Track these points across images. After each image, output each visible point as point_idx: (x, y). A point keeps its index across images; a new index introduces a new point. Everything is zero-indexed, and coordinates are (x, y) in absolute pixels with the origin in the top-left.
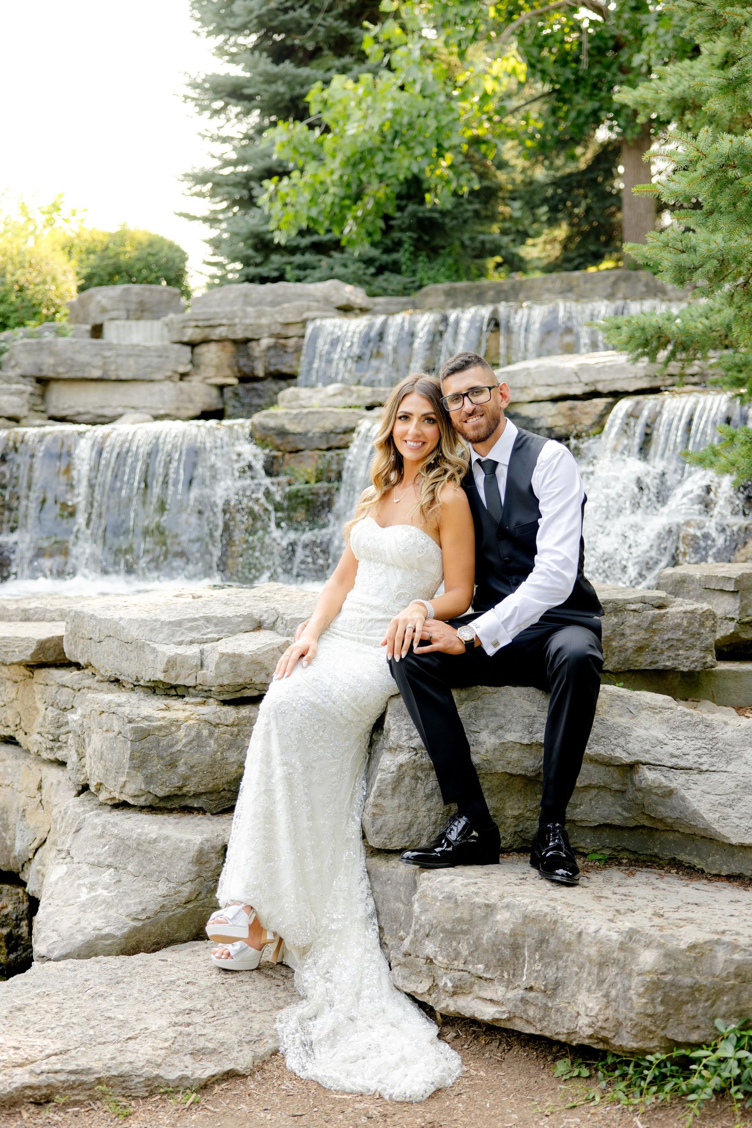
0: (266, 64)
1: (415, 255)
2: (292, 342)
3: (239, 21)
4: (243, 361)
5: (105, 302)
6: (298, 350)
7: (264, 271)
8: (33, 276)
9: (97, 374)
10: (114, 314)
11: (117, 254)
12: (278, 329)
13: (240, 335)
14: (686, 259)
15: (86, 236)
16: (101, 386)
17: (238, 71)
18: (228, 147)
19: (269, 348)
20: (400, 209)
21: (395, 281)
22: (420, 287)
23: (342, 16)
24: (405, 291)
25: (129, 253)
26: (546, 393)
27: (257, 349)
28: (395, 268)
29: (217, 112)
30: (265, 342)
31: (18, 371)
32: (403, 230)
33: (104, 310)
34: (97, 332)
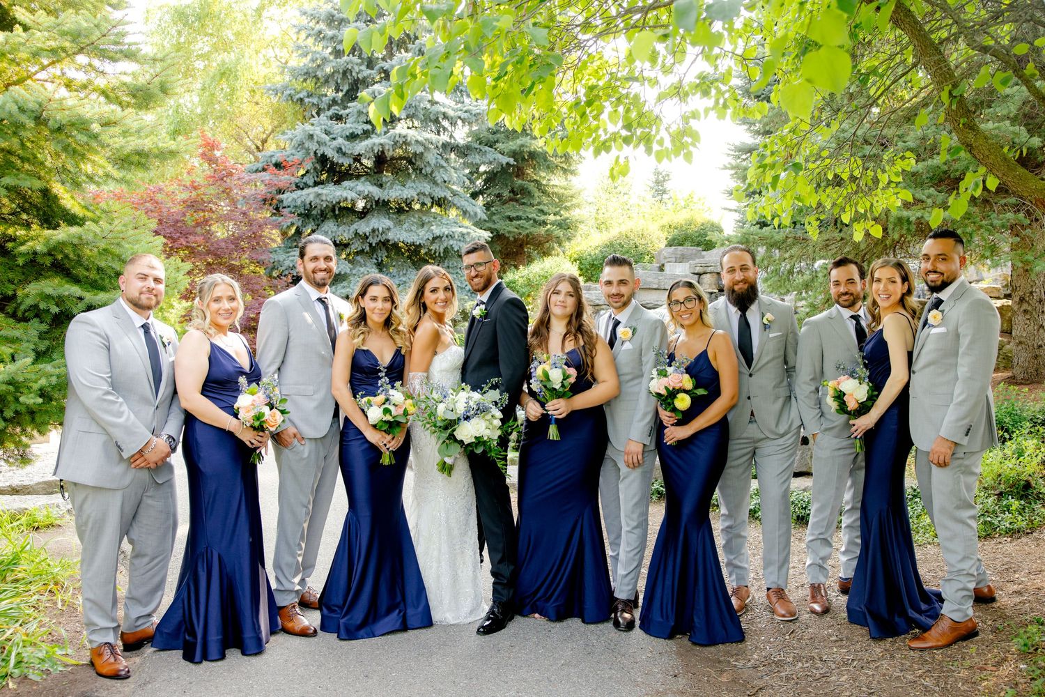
8: (643, 242)
9: (655, 286)
10: (669, 260)
11: (687, 229)
15: (676, 221)
16: (658, 291)
25: (693, 229)
33: (665, 258)
34: (661, 269)
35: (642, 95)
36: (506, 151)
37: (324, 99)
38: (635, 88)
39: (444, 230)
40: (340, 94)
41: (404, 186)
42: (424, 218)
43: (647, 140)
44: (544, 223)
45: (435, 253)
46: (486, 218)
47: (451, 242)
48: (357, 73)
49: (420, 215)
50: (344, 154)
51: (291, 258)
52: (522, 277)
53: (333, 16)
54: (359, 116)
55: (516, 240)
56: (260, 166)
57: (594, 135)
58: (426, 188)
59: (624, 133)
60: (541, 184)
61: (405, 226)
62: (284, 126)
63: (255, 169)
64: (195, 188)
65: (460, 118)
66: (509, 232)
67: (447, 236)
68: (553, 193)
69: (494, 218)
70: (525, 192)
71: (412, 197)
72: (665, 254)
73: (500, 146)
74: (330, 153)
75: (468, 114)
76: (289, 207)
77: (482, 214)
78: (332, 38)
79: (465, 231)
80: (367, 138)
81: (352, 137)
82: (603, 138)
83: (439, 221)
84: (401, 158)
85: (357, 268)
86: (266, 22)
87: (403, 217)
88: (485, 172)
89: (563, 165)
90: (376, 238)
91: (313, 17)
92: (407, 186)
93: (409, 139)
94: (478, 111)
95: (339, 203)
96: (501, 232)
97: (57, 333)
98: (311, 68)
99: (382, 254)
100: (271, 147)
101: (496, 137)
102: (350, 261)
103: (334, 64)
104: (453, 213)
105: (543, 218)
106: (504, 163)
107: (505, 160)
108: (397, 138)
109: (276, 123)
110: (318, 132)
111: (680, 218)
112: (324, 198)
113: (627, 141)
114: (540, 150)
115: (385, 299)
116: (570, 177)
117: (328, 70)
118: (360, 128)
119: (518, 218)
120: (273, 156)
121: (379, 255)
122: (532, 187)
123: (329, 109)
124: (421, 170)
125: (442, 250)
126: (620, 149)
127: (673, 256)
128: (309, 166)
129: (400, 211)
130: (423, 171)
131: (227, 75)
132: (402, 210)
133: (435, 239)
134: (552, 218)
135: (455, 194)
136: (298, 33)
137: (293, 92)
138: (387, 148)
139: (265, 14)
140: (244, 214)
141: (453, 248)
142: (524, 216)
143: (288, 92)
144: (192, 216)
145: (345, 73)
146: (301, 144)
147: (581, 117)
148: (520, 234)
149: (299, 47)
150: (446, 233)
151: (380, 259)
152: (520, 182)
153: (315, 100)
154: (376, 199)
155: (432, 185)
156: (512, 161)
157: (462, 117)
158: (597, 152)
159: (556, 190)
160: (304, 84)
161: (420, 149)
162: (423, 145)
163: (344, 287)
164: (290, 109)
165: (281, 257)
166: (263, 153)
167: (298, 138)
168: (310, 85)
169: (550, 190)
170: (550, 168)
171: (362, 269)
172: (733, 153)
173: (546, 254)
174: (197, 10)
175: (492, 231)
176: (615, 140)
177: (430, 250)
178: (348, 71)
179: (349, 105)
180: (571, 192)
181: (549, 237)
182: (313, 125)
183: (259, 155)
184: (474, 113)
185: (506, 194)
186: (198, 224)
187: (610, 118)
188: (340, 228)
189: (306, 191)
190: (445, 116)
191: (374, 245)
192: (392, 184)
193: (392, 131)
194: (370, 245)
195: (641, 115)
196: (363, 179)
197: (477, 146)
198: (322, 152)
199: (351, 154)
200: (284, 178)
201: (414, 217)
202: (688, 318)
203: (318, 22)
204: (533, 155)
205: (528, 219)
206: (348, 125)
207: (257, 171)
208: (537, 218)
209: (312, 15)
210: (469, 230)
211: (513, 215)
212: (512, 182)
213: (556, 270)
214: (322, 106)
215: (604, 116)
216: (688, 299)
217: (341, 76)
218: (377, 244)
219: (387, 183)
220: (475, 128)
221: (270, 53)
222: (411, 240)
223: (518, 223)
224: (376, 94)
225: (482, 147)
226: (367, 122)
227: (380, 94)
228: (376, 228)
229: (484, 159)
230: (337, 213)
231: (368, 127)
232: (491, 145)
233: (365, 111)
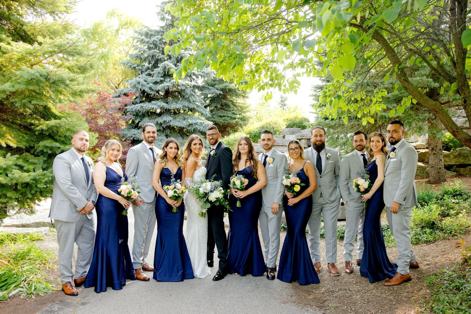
4: (309, 143)
8: (276, 126)
9: (281, 145)
10: (287, 133)
11: (295, 121)
13: (308, 138)
15: (290, 117)
16: (282, 147)
25: (297, 120)
33: (285, 133)
34: (284, 137)
35: (277, 67)
36: (219, 88)
37: (144, 67)
38: (275, 65)
39: (193, 121)
40: (150, 65)
41: (177, 103)
42: (185, 116)
43: (279, 85)
44: (235, 118)
45: (190, 130)
46: (211, 116)
48: (158, 57)
49: (184, 115)
50: (152, 90)
51: (130, 133)
52: (226, 141)
53: (148, 33)
54: (159, 74)
55: (223, 125)
56: (117, 95)
57: (258, 83)
58: (186, 104)
59: (270, 82)
60: (233, 102)
61: (177, 120)
62: (127, 79)
63: (115, 96)
64: (92, 104)
65: (200, 75)
66: (220, 122)
67: (195, 124)
68: (238, 106)
69: (214, 116)
70: (227, 105)
71: (180, 107)
72: (286, 131)
73: (216, 86)
74: (147, 90)
75: (203, 73)
76: (129, 112)
77: (209, 115)
78: (148, 42)
79: (202, 122)
80: (162, 83)
81: (156, 83)
82: (262, 84)
83: (192, 117)
84: (175, 91)
86: (120, 36)
87: (176, 116)
88: (210, 97)
89: (243, 94)
90: (165, 124)
91: (140, 33)
92: (178, 103)
93: (179, 84)
94: (208, 72)
95: (150, 110)
96: (217, 122)
97: (50, 161)
98: (139, 54)
99: (168, 132)
100: (122, 87)
101: (215, 83)
103: (148, 53)
104: (197, 114)
105: (234, 116)
106: (218, 94)
107: (219, 92)
108: (174, 83)
109: (124, 77)
110: (142, 81)
111: (292, 116)
112: (144, 108)
113: (271, 85)
114: (233, 88)
115: (175, 148)
116: (245, 99)
117: (146, 55)
118: (159, 79)
119: (224, 116)
120: (123, 91)
121: (167, 132)
122: (230, 103)
123: (146, 71)
125: (193, 130)
126: (269, 89)
127: (289, 132)
128: (138, 95)
129: (175, 113)
130: (185, 97)
131: (104, 57)
132: (176, 113)
133: (190, 125)
134: (238, 116)
135: (198, 106)
136: (133, 40)
137: (131, 64)
138: (170, 87)
139: (120, 32)
140: (111, 115)
141: (197, 129)
142: (227, 115)
143: (129, 64)
144: (90, 115)
145: (153, 56)
146: (135, 86)
147: (253, 76)
148: (225, 123)
149: (134, 46)
150: (194, 122)
151: (167, 133)
152: (225, 101)
153: (140, 68)
154: (166, 108)
155: (188, 102)
156: (221, 93)
157: (201, 74)
158: (259, 90)
159: (240, 105)
160: (136, 61)
161: (183, 88)
162: (185, 86)
164: (130, 71)
165: (126, 132)
166: (118, 89)
167: (134, 83)
168: (138, 61)
169: (237, 105)
170: (237, 95)
171: (160, 138)
172: (314, 89)
173: (236, 131)
174: (92, 30)
175: (213, 121)
176: (267, 85)
177: (188, 130)
179: (154, 70)
180: (246, 106)
181: (237, 124)
182: (139, 78)
183: (117, 90)
184: (206, 73)
185: (219, 106)
186: (92, 119)
187: (264, 76)
189: (136, 105)
190: (194, 74)
191: (164, 127)
192: (172, 102)
193: (172, 81)
194: (163, 127)
195: (277, 75)
196: (160, 100)
197: (207, 86)
198: (143, 89)
199: (155, 90)
200: (127, 100)
201: (181, 116)
202: (296, 155)
203: (142, 36)
204: (230, 90)
205: (228, 117)
206: (154, 78)
207: (116, 97)
208: (232, 116)
209: (139, 33)
210: (204, 121)
211: (222, 115)
212: (222, 101)
214: (144, 70)
215: (262, 76)
216: (296, 148)
217: (151, 58)
218: (166, 127)
219: (170, 102)
220: (206, 79)
221: (121, 48)
222: (179, 126)
223: (224, 118)
224: (166, 65)
225: (209, 87)
226: (162, 77)
227: (168, 65)
228: (165, 120)
229: (210, 92)
230: (149, 114)
231: (162, 79)
232: (213, 86)
233: (161, 72)
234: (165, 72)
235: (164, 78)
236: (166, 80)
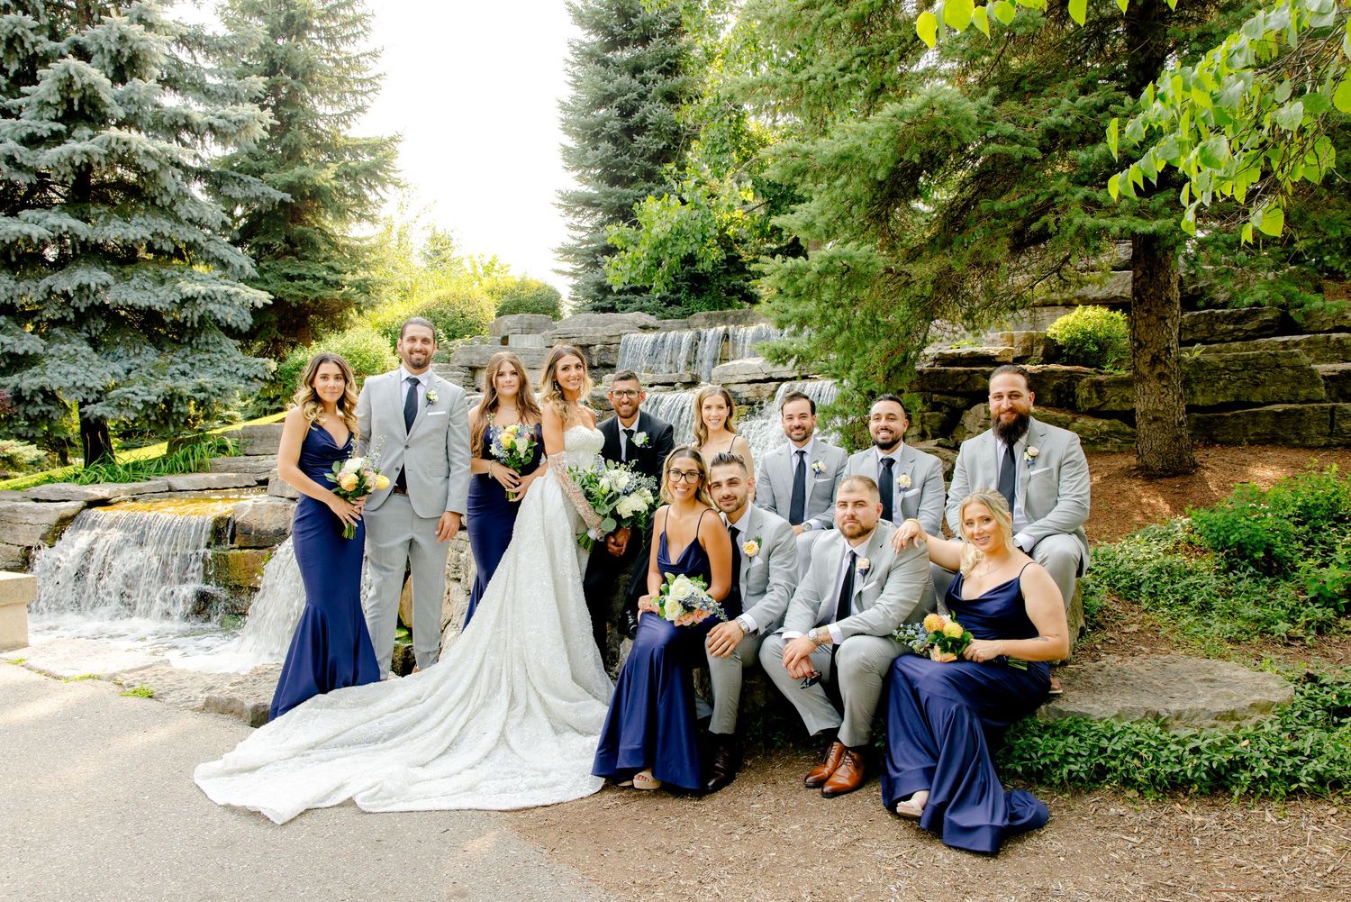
0: (605, 187)
1: (689, 295)
2: (613, 347)
3: (590, 162)
5: (509, 323)
6: (617, 351)
7: (603, 304)
8: (470, 309)
10: (514, 331)
11: (519, 294)
12: (606, 339)
13: (584, 342)
14: (784, 317)
15: (502, 284)
17: (589, 190)
18: (583, 233)
19: (600, 350)
20: (683, 268)
21: (678, 310)
22: (693, 313)
23: (649, 159)
24: (683, 316)
25: (526, 294)
26: (744, 379)
27: (594, 350)
28: (678, 302)
29: (578, 213)
30: (598, 347)
31: (459, 363)
32: (682, 281)
33: (509, 329)
34: (505, 341)
36: (279, 183)
39: (197, 289)
41: (128, 222)
42: (164, 271)
44: (337, 285)
45: (185, 321)
46: (255, 273)
47: (211, 306)
49: (156, 268)
50: (20, 167)
54: (42, 109)
55: (301, 307)
58: (165, 226)
60: (327, 234)
61: (133, 282)
65: (211, 127)
66: (290, 296)
67: (204, 298)
68: (343, 246)
69: (266, 276)
70: (310, 244)
71: (140, 240)
73: (269, 176)
77: (251, 271)
79: (230, 290)
80: (59, 144)
81: (32, 141)
83: (189, 275)
84: (112, 186)
85: (57, 346)
87: (127, 270)
88: (244, 216)
89: (357, 209)
90: (85, 300)
92: (133, 222)
93: (134, 147)
94: (240, 117)
95: (13, 244)
96: (281, 294)
99: (98, 326)
101: (261, 165)
102: (42, 336)
105: (332, 277)
106: (278, 200)
107: (278, 196)
108: (113, 145)
111: (509, 281)
114: (328, 185)
115: (337, 378)
116: (366, 224)
118: (45, 126)
119: (302, 277)
121: (92, 326)
122: (318, 238)
124: (153, 200)
125: (196, 318)
127: (519, 326)
130: (158, 202)
132: (123, 259)
133: (184, 301)
134: (349, 277)
135: (209, 238)
138: (96, 159)
141: (212, 316)
142: (309, 274)
148: (306, 298)
150: (203, 292)
151: (94, 332)
152: (300, 227)
154: (83, 239)
155: (173, 223)
156: (288, 197)
159: (347, 242)
161: (152, 165)
163: (35, 375)
169: (338, 241)
170: (340, 213)
171: (65, 348)
172: (561, 203)
173: (338, 326)
175: (271, 293)
177: (177, 318)
178: (17, 41)
179: (24, 89)
180: (368, 245)
181: (346, 303)
185: (278, 244)
188: (21, 284)
191: (82, 310)
192: (108, 219)
193: (103, 136)
194: (76, 310)
196: (57, 209)
197: (233, 174)
199: (32, 167)
201: (148, 270)
204: (317, 193)
205: (315, 278)
206: (23, 121)
208: (328, 278)
210: (238, 289)
211: (295, 273)
212: (287, 228)
213: (364, 345)
218: (88, 309)
219: (96, 217)
220: (231, 150)
222: (144, 303)
223: (301, 283)
224: (72, 72)
225: (242, 176)
226: (57, 120)
227: (81, 75)
228: (85, 282)
229: (247, 193)
230: (13, 259)
231: (62, 127)
232: (258, 173)
233: (52, 100)
234: (70, 101)
235: (67, 125)
236: (76, 133)
